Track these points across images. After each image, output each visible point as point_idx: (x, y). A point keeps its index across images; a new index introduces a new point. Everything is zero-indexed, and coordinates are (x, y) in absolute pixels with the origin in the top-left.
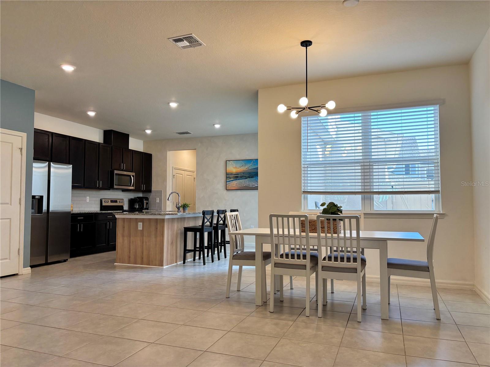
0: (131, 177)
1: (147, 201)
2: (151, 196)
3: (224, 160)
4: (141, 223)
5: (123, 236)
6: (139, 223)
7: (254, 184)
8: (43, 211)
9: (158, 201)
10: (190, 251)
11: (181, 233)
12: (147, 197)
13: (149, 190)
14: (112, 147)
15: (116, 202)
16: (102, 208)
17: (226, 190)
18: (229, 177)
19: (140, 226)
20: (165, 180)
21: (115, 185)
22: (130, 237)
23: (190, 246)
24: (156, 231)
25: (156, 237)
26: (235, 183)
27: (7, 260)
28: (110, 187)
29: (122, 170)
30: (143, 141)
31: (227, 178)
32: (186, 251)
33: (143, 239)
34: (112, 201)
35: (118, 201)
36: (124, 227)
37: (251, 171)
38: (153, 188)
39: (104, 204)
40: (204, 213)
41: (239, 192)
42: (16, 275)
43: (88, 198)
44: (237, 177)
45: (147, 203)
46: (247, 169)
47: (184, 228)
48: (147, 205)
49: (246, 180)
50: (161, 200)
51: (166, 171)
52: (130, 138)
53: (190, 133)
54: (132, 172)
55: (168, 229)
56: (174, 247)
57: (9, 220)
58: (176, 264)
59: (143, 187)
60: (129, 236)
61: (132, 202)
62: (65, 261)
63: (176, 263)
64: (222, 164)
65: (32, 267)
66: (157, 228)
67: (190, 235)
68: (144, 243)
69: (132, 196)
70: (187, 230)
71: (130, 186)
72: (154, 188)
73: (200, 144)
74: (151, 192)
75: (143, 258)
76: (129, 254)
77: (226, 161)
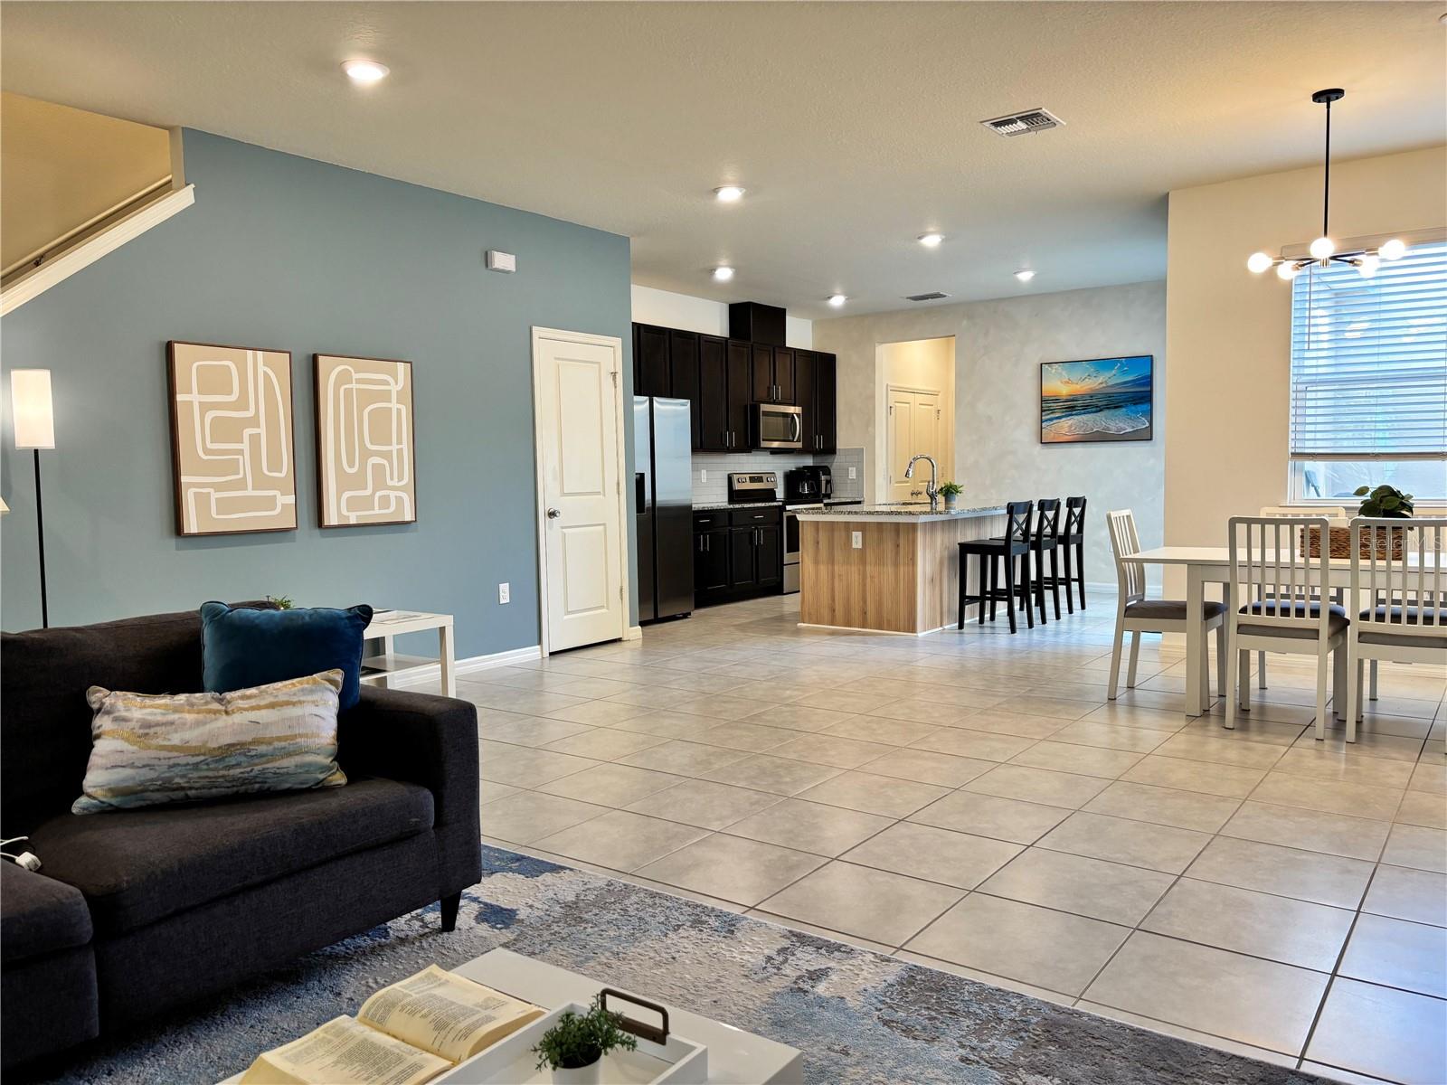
0: (793, 418)
1: (828, 477)
2: (836, 463)
3: (1037, 361)
4: (859, 534)
5: (816, 562)
6: (854, 533)
7: (1121, 425)
8: (646, 506)
9: (853, 474)
10: (973, 599)
11: (951, 558)
12: (827, 467)
13: (830, 449)
14: (752, 345)
15: (760, 480)
16: (734, 495)
17: (1040, 445)
18: (1049, 407)
19: (857, 540)
20: (870, 421)
21: (763, 440)
22: (833, 564)
23: (973, 589)
24: (897, 553)
25: (896, 564)
26: (1068, 425)
27: (604, 610)
28: (750, 444)
29: (775, 403)
30: (810, 323)
31: (1042, 411)
32: (964, 599)
33: (865, 571)
34: (753, 480)
35: (765, 477)
36: (818, 543)
37: (1113, 391)
38: (840, 445)
39: (737, 486)
40: (1011, 509)
41: (1079, 450)
42: (619, 640)
43: (704, 472)
44: (1072, 406)
45: (828, 482)
46: (1101, 386)
47: (959, 544)
48: (829, 486)
49: (1099, 414)
50: (860, 473)
51: (873, 397)
52: (788, 319)
53: (945, 296)
54: (794, 405)
55: (924, 549)
56: (937, 589)
57: (602, 527)
58: (941, 629)
59: (819, 442)
60: (832, 561)
61: (792, 479)
62: (685, 616)
63: (941, 626)
64: (1030, 372)
65: (642, 624)
66: (898, 546)
67: (972, 560)
68: (868, 580)
69: (791, 463)
70: (965, 549)
71: (793, 441)
72: (842, 442)
73: (965, 322)
74: (836, 453)
75: (865, 613)
76: (832, 603)
77: (1041, 365)
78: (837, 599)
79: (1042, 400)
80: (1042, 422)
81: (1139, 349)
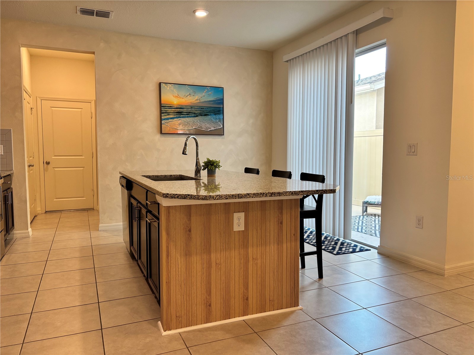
3: (157, 81)
4: (242, 215)
6: (236, 215)
17: (160, 135)
19: (238, 222)
31: (161, 113)
33: (246, 254)
36: (190, 230)
50: (8, 150)
51: (19, 88)
64: (152, 88)
66: (281, 223)
73: (102, 45)
75: (247, 299)
76: (208, 297)
77: (160, 84)
78: (213, 291)
79: (161, 106)
80: (161, 120)
81: (215, 83)
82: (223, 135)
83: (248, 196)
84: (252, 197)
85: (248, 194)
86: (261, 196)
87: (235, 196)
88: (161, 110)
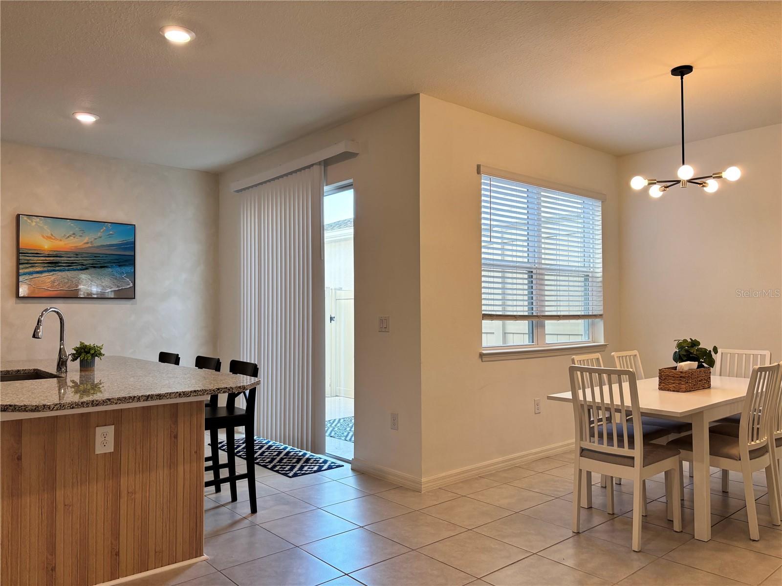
3: (12, 211)
4: (110, 430)
6: (99, 431)
17: (15, 299)
19: (104, 440)
22: (54, 489)
24: (174, 448)
31: (19, 263)
33: (117, 486)
37: (100, 252)
66: (176, 437)
68: (124, 500)
75: (118, 554)
76: (50, 557)
77: (18, 216)
78: (60, 546)
79: (19, 252)
80: (18, 275)
81: (121, 217)
82: (134, 298)
83: (109, 403)
84: (116, 403)
85: (109, 400)
86: (131, 401)
87: (87, 404)
88: (18, 259)
